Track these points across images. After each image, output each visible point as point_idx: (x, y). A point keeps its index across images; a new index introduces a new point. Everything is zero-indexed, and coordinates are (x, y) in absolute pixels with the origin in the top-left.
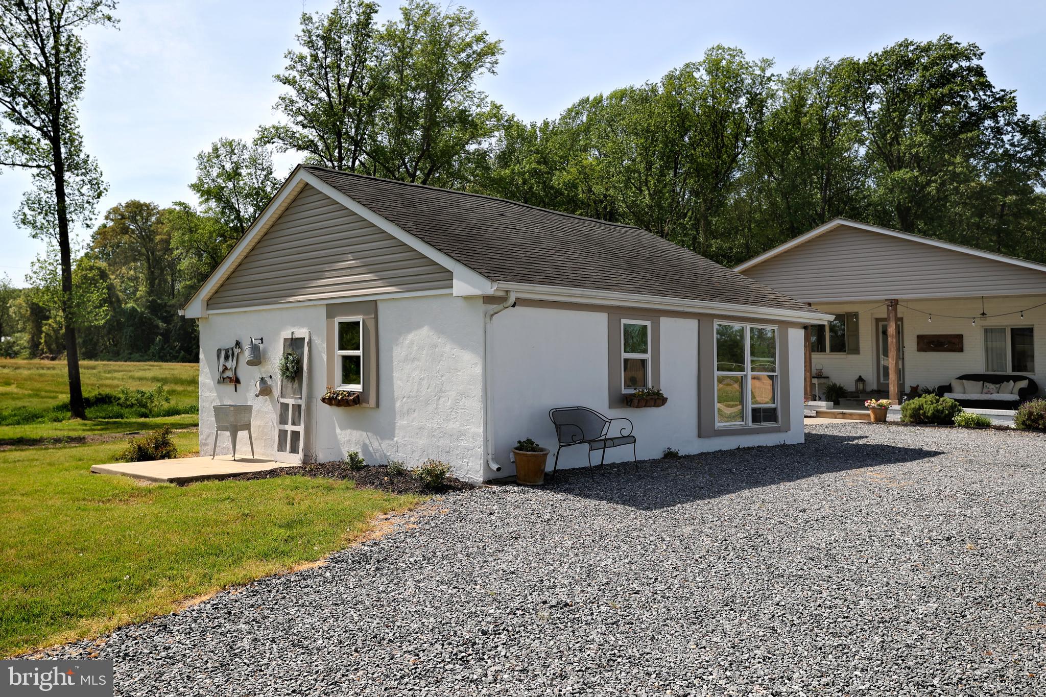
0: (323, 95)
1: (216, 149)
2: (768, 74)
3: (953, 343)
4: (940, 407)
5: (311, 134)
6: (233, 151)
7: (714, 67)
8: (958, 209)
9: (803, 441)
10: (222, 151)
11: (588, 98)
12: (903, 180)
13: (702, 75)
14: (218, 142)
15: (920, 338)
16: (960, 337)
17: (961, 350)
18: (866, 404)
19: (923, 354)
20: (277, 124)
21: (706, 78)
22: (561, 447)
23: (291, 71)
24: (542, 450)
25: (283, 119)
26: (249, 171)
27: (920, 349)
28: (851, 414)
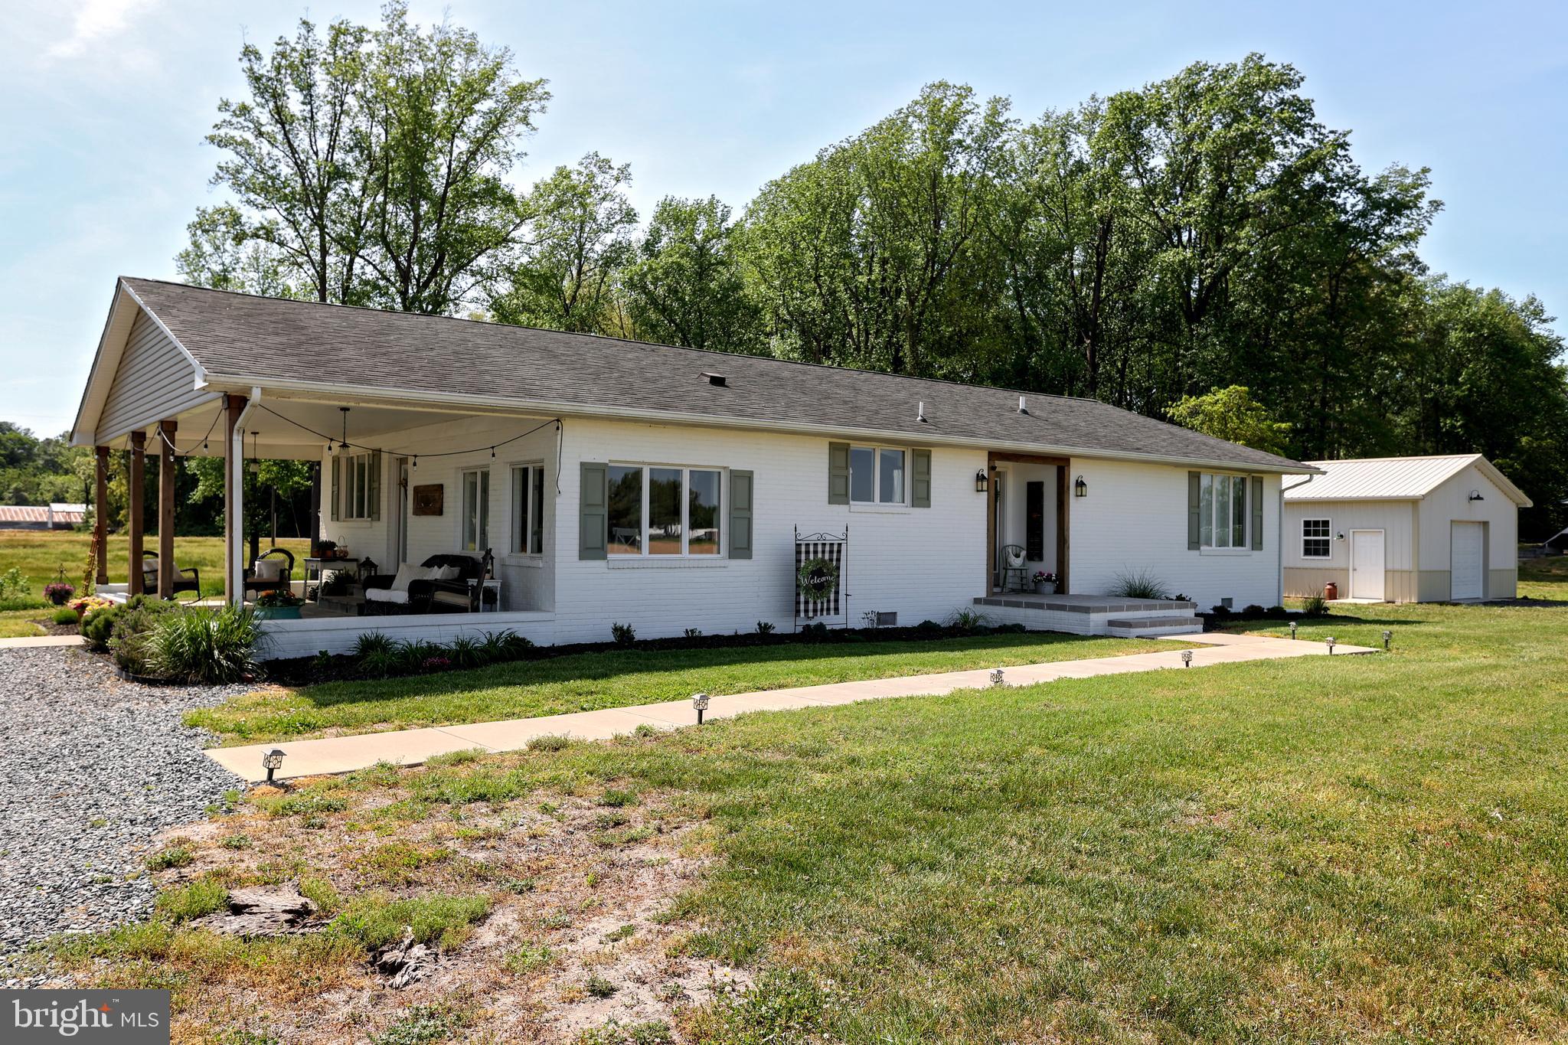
2: (1003, 120)
15: (416, 492)
16: (441, 489)
17: (440, 511)
19: (417, 518)
23: (227, 129)
27: (415, 511)
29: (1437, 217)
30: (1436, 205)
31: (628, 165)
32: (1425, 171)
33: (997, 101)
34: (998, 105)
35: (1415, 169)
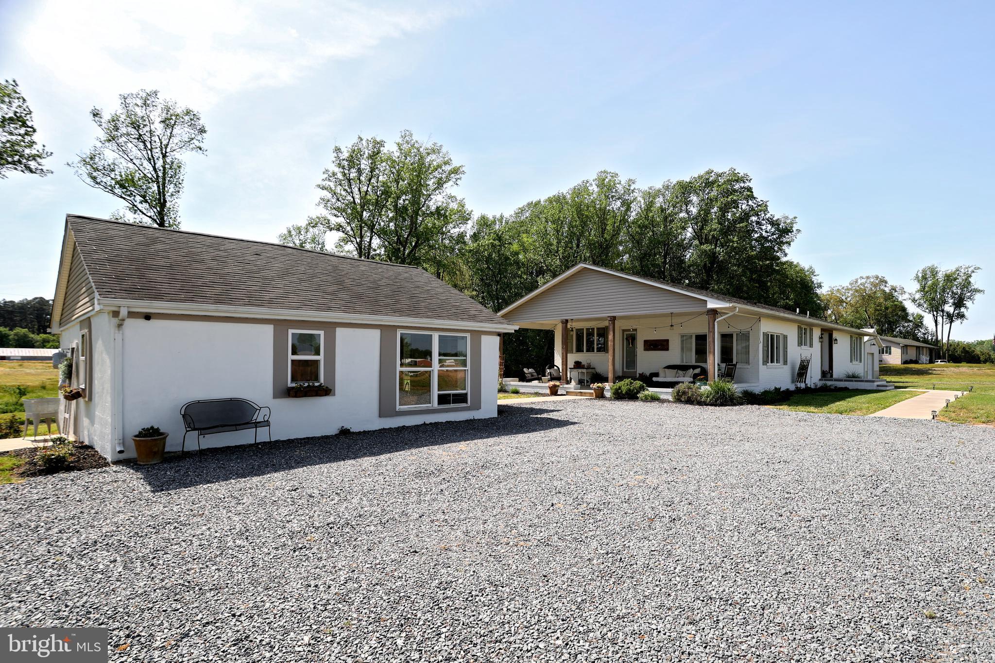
0: (349, 198)
1: (290, 232)
2: (632, 188)
3: (660, 345)
4: (632, 388)
5: (341, 220)
6: (300, 232)
7: (601, 183)
8: (735, 268)
9: (496, 415)
10: (293, 233)
11: (532, 203)
12: (705, 251)
13: (594, 188)
14: (291, 227)
15: (646, 342)
16: (667, 341)
17: (667, 349)
18: (591, 386)
19: (647, 352)
20: (320, 216)
21: (596, 189)
22: (187, 431)
23: (326, 182)
24: (162, 434)
25: (322, 212)
26: (311, 246)
27: (646, 349)
28: (585, 393)
29: (799, 236)
30: (799, 231)
31: (464, 199)
32: (795, 218)
33: (630, 180)
34: (631, 182)
35: (791, 217)
